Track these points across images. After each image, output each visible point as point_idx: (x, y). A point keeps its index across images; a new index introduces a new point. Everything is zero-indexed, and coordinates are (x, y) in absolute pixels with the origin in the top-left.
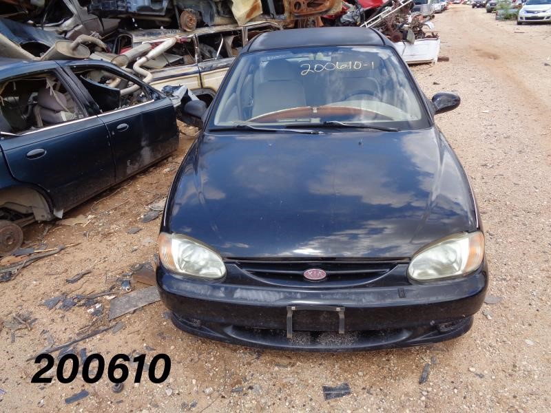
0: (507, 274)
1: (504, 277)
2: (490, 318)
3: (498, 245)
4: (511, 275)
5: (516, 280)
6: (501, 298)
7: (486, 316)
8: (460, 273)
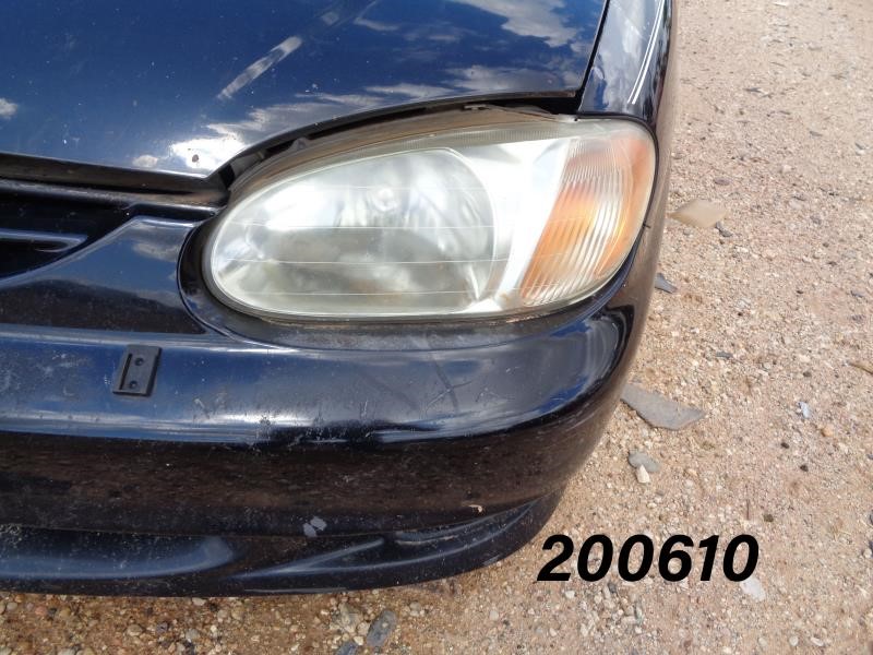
0: (737, 342)
1: (727, 349)
2: (644, 476)
3: (733, 261)
4: (748, 348)
5: (759, 362)
6: (699, 412)
7: (635, 468)
8: (490, 306)
